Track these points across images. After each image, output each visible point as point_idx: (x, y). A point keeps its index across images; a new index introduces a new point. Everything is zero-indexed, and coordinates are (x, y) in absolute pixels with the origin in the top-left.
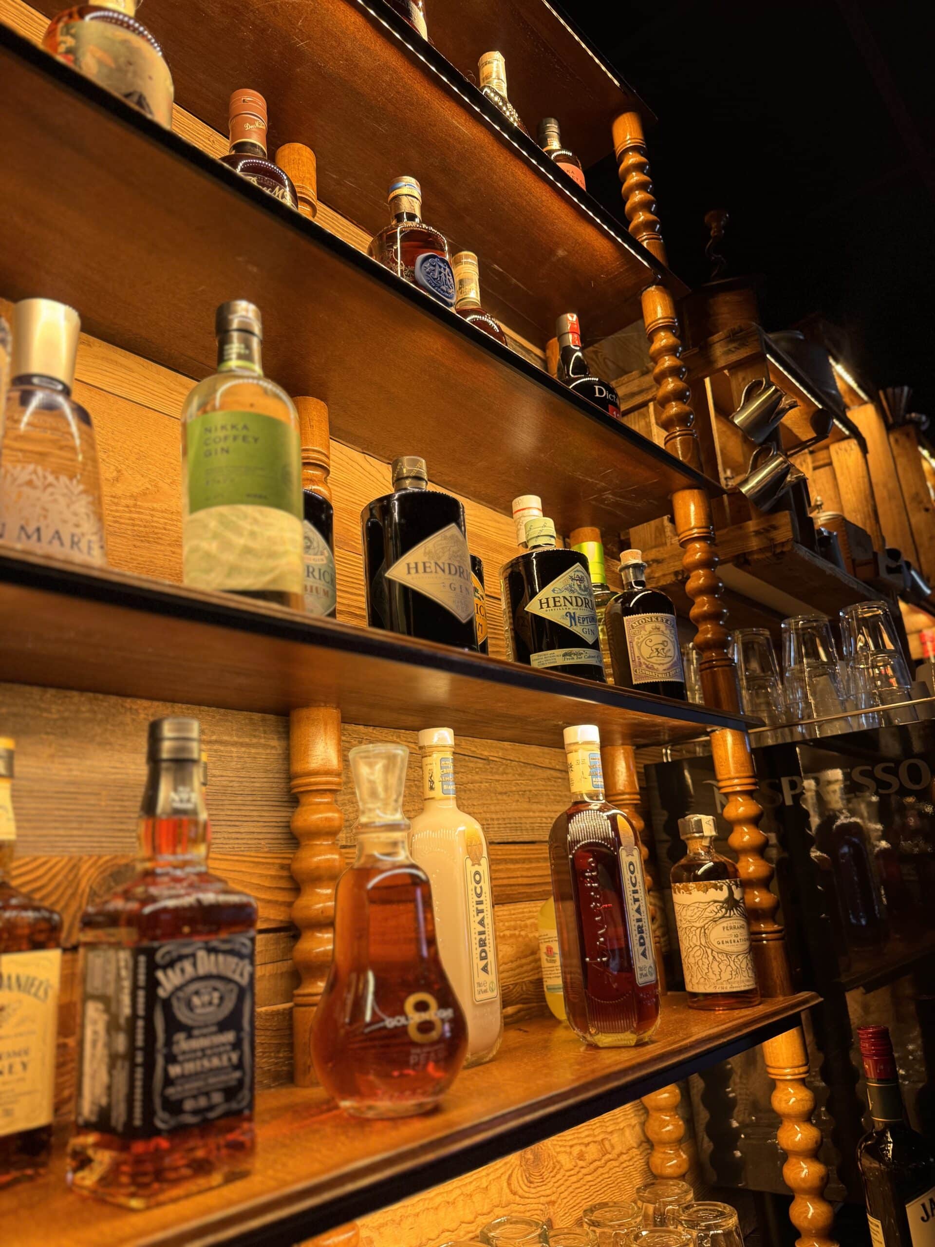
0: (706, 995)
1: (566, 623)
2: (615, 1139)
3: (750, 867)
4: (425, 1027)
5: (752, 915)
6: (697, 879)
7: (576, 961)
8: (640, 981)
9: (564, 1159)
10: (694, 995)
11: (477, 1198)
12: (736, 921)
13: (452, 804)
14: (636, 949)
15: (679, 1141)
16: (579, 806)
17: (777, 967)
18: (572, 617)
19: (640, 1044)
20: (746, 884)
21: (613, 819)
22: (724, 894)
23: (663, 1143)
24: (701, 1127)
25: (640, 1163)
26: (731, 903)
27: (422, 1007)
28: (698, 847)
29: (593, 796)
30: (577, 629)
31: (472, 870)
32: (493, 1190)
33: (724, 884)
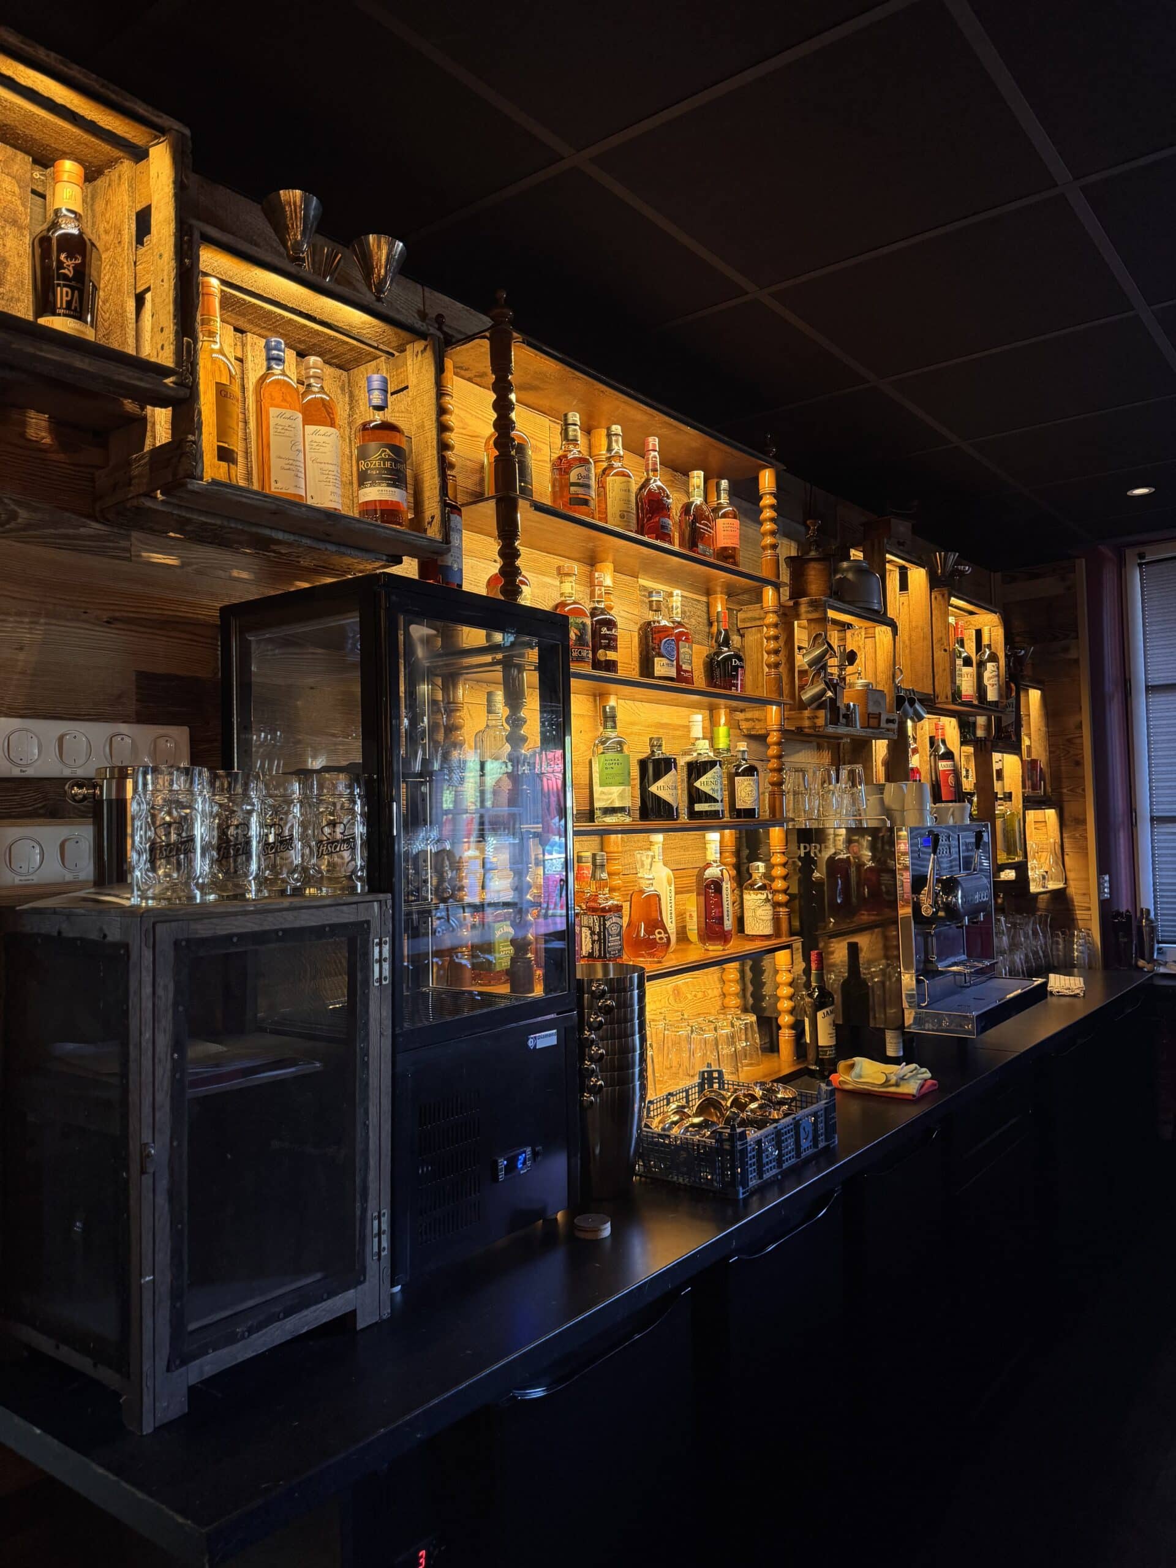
0: (753, 936)
1: (710, 793)
2: (710, 991)
3: (779, 884)
4: (661, 939)
5: (776, 905)
6: (754, 889)
7: (703, 920)
8: (726, 929)
9: (689, 996)
10: (748, 935)
11: (657, 1003)
12: (768, 907)
13: (661, 864)
14: (726, 918)
15: (737, 994)
16: (708, 865)
17: (785, 926)
18: (713, 790)
19: (724, 950)
20: (775, 892)
21: (722, 871)
22: (764, 896)
23: (730, 995)
24: (749, 994)
25: (720, 1003)
26: (767, 900)
27: (660, 933)
28: (756, 876)
29: (715, 862)
30: (715, 795)
31: (669, 888)
32: (663, 1000)
33: (765, 892)
